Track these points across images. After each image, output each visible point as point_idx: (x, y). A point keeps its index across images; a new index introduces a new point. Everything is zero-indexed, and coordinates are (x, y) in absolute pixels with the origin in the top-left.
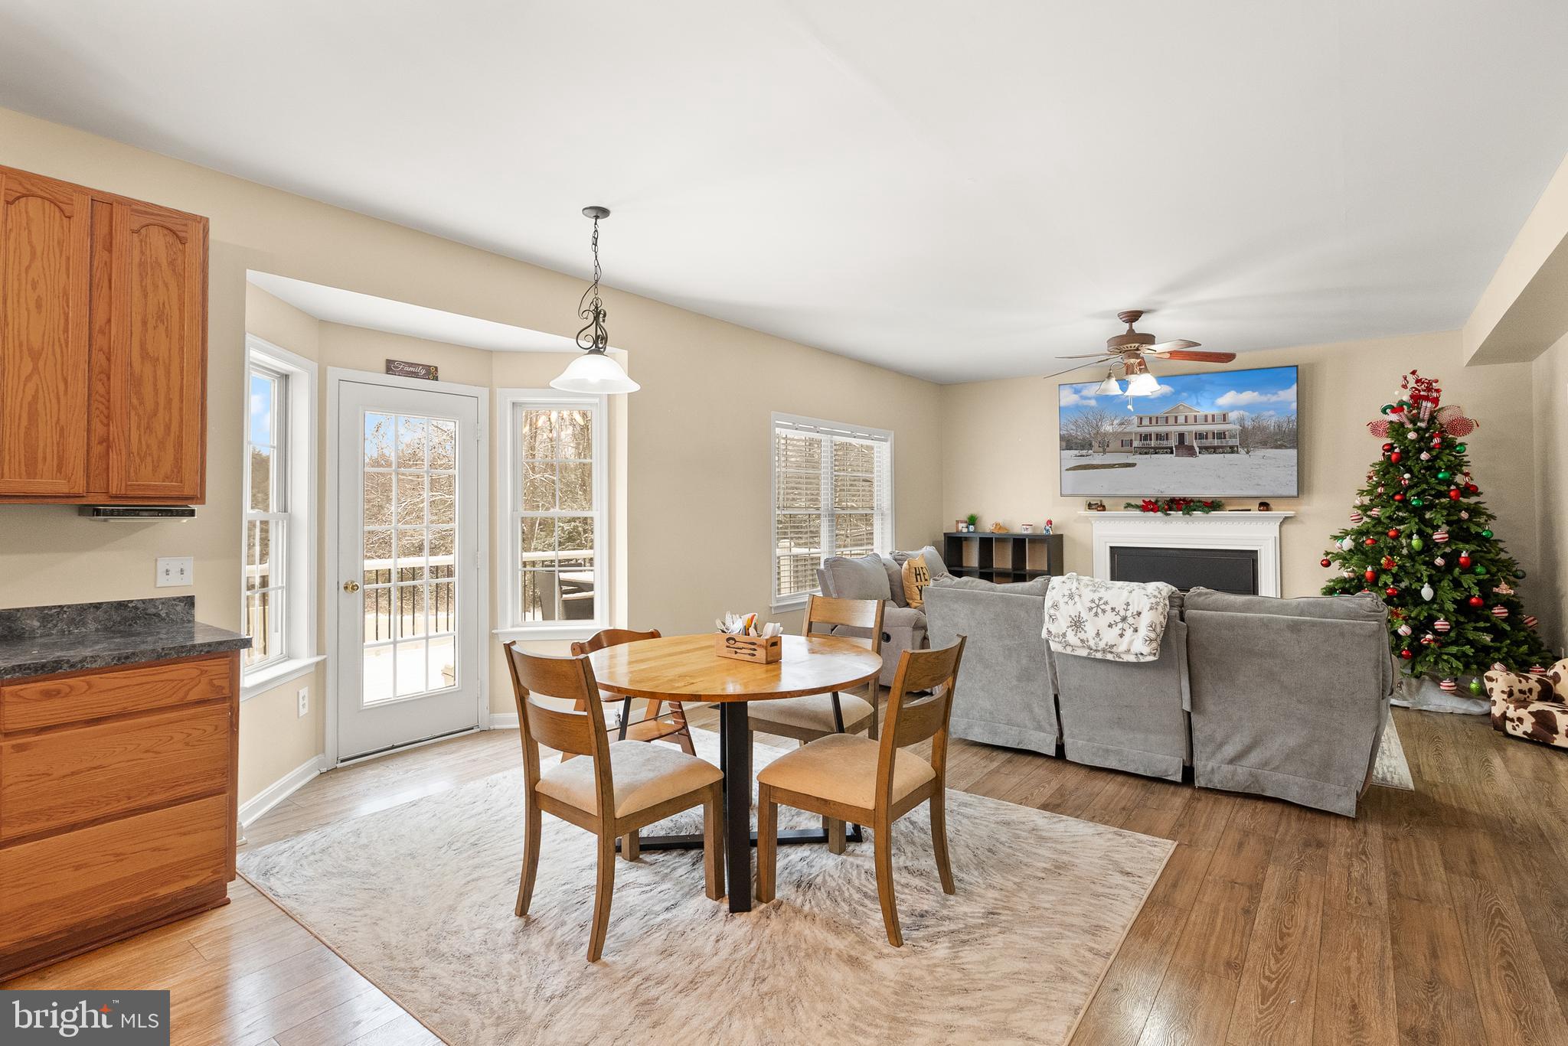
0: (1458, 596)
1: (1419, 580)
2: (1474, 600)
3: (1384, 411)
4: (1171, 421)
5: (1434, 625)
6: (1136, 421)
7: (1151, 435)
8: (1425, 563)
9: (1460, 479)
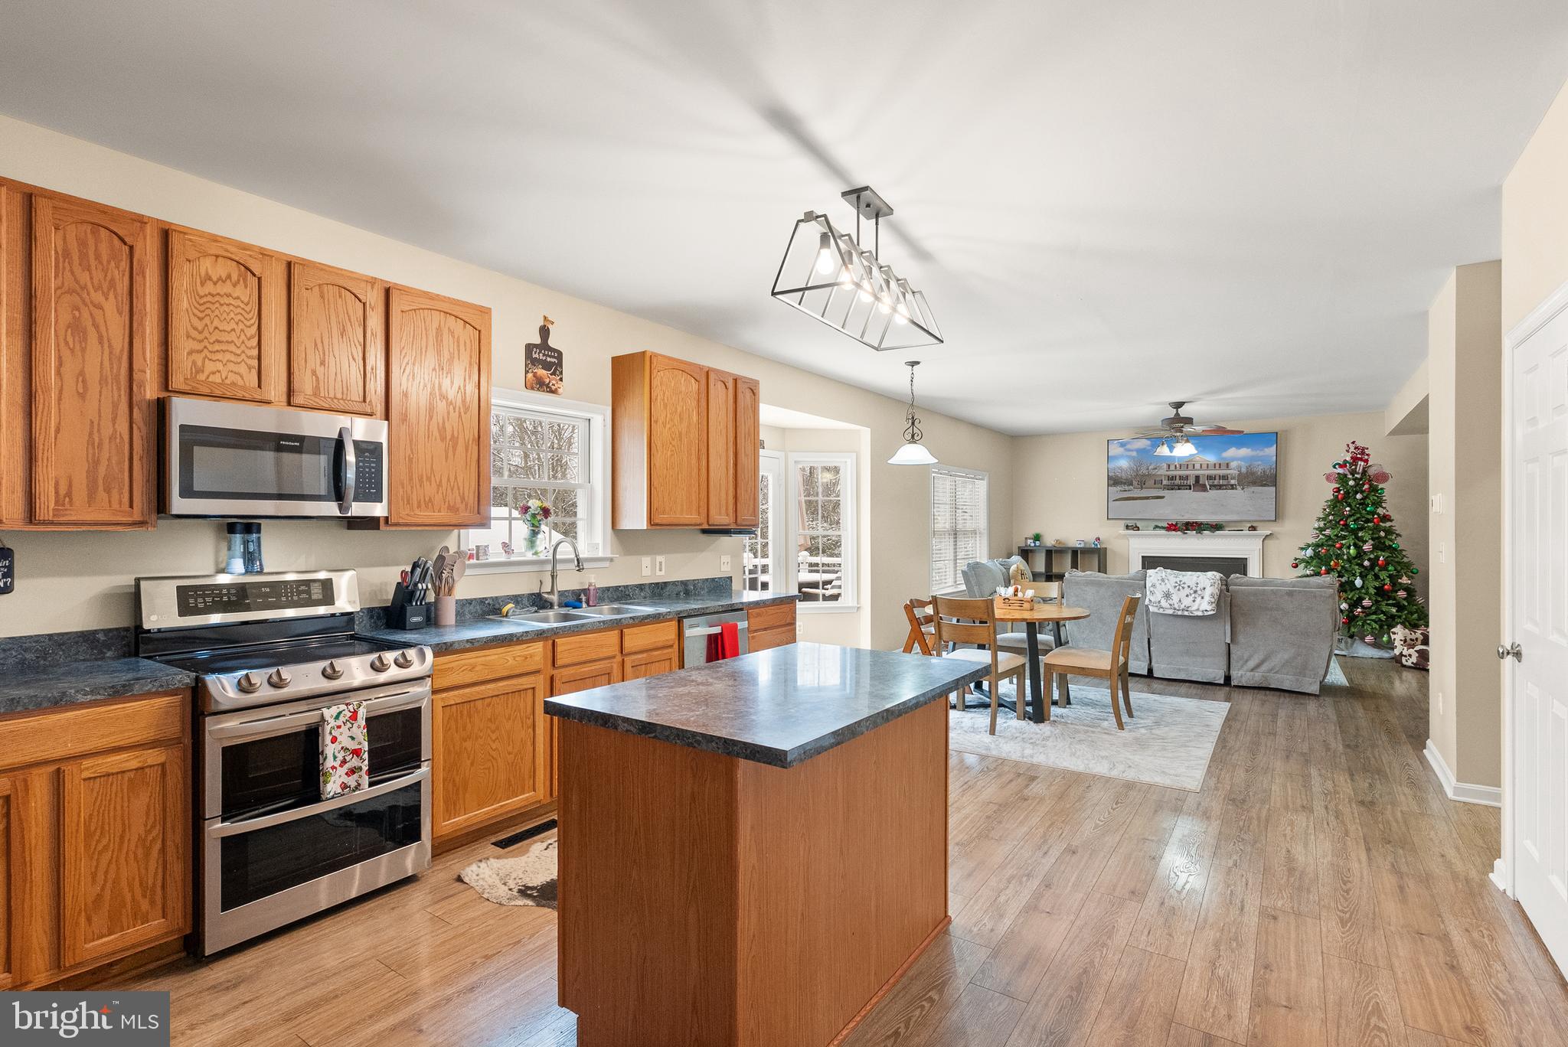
0: (1377, 584)
1: (1354, 575)
2: (1386, 587)
3: (1334, 467)
4: (1190, 467)
5: (1362, 603)
7: (1176, 477)
8: (1358, 564)
9: (1380, 511)
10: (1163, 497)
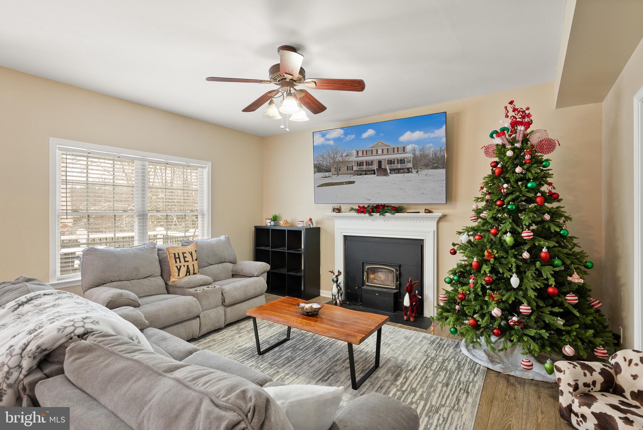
0: (538, 284)
1: (510, 270)
2: (550, 290)
3: (492, 136)
4: (374, 152)
5: (519, 309)
6: (355, 153)
7: (363, 162)
8: (515, 256)
9: (545, 188)
10: (353, 182)
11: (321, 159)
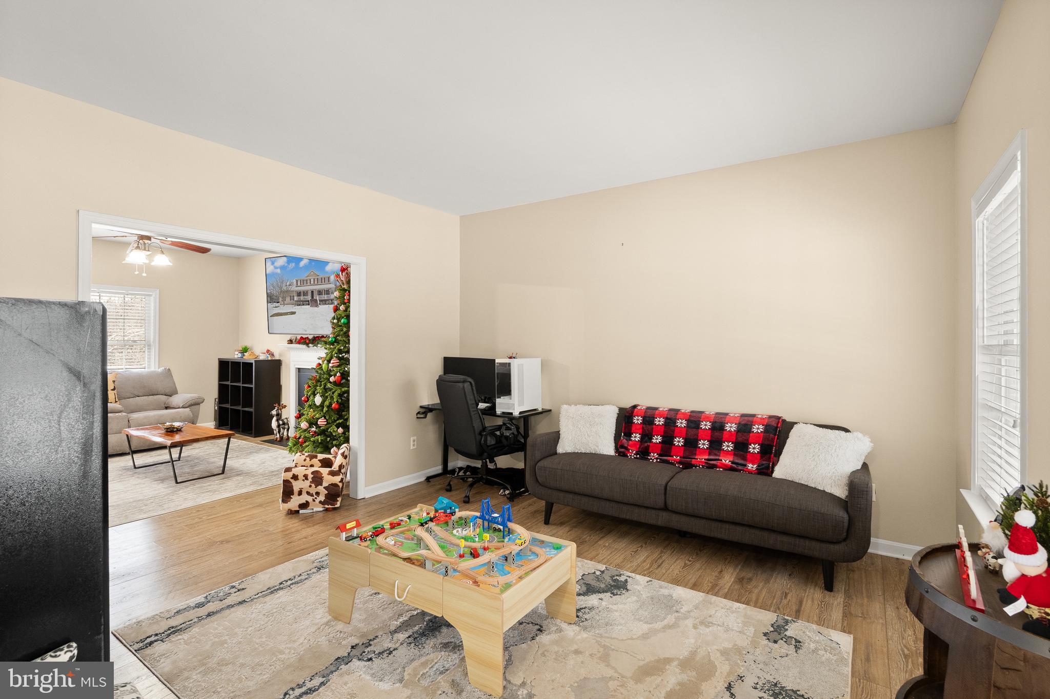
4: (309, 282)
6: (295, 282)
7: (301, 292)
10: (293, 313)
11: (272, 288)
